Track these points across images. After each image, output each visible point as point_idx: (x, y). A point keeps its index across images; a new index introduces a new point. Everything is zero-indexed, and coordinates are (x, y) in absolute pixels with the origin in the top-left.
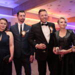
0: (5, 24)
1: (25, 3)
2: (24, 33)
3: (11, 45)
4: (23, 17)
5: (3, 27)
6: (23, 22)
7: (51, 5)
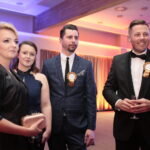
0: (32, 54)
1: (60, 5)
2: (72, 78)
3: (46, 104)
4: (74, 40)
5: (28, 61)
6: (73, 51)
7: (125, 9)
